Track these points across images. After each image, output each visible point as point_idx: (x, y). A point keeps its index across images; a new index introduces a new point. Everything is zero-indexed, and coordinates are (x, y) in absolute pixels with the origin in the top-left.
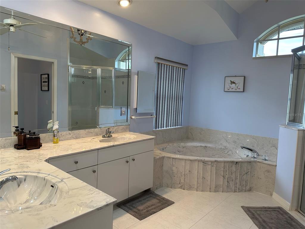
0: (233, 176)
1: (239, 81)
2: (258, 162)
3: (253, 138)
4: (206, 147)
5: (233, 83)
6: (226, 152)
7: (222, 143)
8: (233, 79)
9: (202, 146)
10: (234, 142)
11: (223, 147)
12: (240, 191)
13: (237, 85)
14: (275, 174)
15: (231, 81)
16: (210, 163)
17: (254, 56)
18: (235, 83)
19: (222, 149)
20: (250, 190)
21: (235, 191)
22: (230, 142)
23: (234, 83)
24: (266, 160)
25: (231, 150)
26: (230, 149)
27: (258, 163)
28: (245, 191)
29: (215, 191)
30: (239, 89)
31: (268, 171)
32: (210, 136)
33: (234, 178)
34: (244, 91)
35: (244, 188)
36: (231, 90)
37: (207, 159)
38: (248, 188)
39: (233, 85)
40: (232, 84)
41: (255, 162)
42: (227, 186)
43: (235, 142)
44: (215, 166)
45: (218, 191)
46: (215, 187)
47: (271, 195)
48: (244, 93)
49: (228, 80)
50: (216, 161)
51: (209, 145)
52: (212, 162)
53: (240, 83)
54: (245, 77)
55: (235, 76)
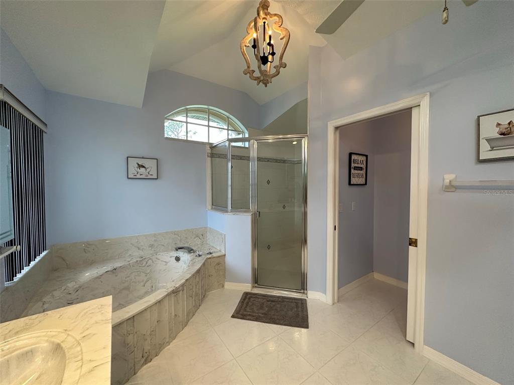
1: (151, 165)
3: (175, 234)
4: (115, 269)
5: (141, 166)
6: (145, 263)
7: (130, 253)
9: (108, 271)
10: (150, 247)
11: (139, 259)
13: (148, 170)
14: (225, 263)
15: (138, 164)
17: (166, 136)
18: (145, 167)
19: (138, 262)
22: (145, 248)
23: (143, 167)
24: (211, 253)
25: (150, 259)
26: (149, 257)
30: (152, 175)
31: (218, 264)
32: (107, 250)
34: (157, 178)
36: (138, 176)
39: (142, 170)
40: (141, 168)
41: (206, 260)
47: (223, 286)
48: (157, 180)
49: (133, 162)
51: (118, 264)
53: (152, 168)
54: (157, 159)
55: (143, 158)
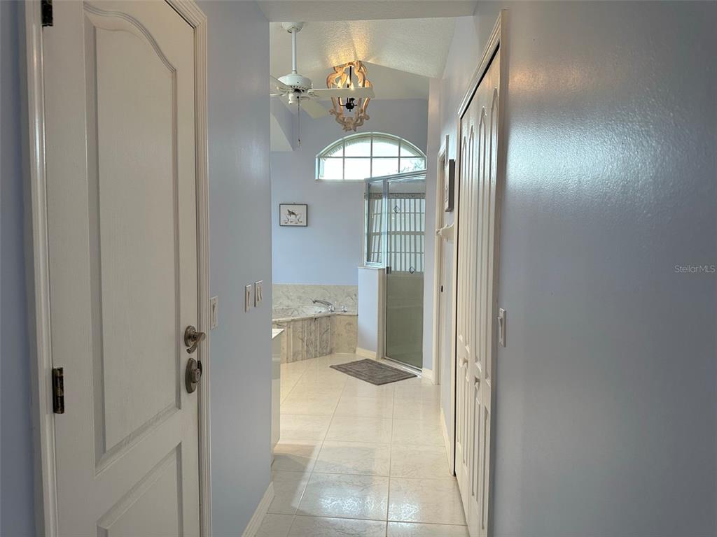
0: (313, 337)
1: (301, 211)
2: (339, 315)
5: (291, 213)
7: (281, 301)
8: (291, 208)
10: (298, 298)
11: (285, 307)
12: (321, 355)
13: (298, 217)
14: (357, 325)
15: (289, 211)
16: (286, 324)
17: (316, 178)
18: (295, 214)
19: (284, 310)
20: (331, 352)
21: (316, 357)
22: (294, 298)
23: (293, 214)
24: (345, 311)
25: (296, 310)
27: (338, 317)
28: (326, 355)
29: (294, 361)
30: (301, 222)
31: (350, 324)
33: (314, 340)
34: (307, 226)
35: (325, 351)
36: (289, 224)
37: (281, 319)
38: (328, 350)
39: (293, 216)
41: (334, 315)
42: (307, 352)
43: (300, 298)
44: (292, 327)
45: (296, 360)
46: (294, 355)
47: (355, 352)
48: (308, 228)
49: (285, 209)
50: (293, 320)
52: (288, 322)
53: (301, 214)
54: (307, 205)
55: (295, 204)
